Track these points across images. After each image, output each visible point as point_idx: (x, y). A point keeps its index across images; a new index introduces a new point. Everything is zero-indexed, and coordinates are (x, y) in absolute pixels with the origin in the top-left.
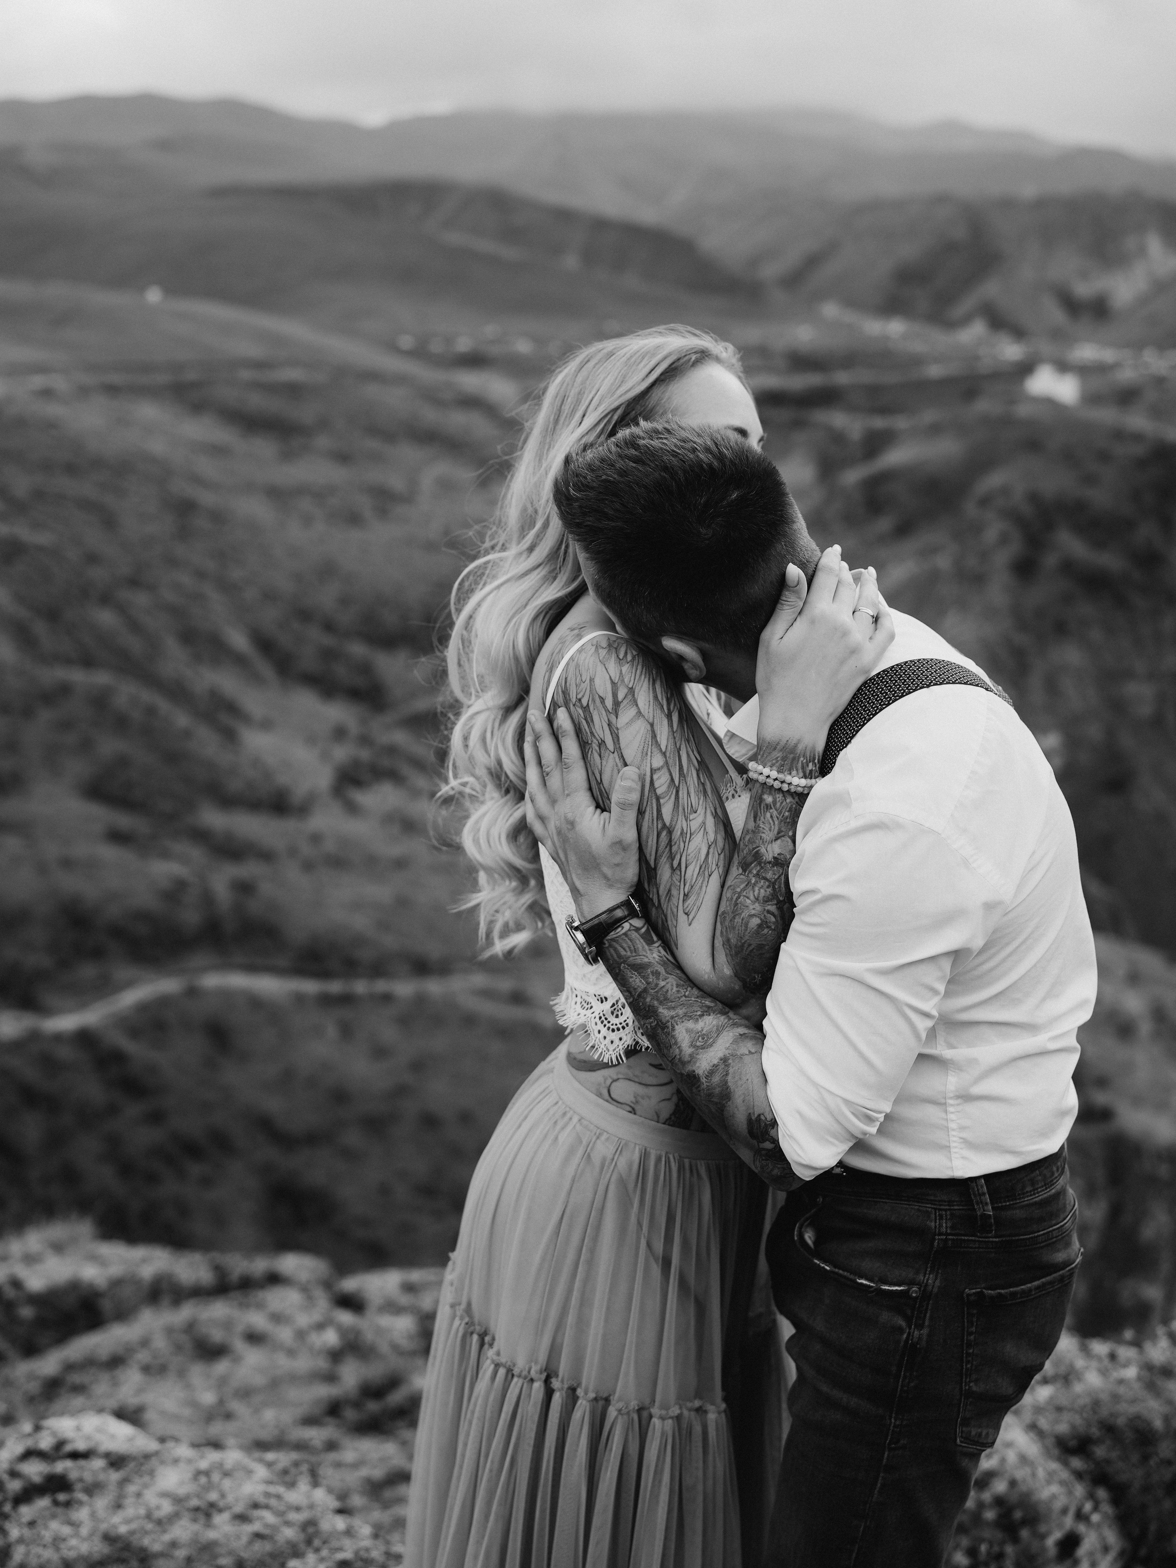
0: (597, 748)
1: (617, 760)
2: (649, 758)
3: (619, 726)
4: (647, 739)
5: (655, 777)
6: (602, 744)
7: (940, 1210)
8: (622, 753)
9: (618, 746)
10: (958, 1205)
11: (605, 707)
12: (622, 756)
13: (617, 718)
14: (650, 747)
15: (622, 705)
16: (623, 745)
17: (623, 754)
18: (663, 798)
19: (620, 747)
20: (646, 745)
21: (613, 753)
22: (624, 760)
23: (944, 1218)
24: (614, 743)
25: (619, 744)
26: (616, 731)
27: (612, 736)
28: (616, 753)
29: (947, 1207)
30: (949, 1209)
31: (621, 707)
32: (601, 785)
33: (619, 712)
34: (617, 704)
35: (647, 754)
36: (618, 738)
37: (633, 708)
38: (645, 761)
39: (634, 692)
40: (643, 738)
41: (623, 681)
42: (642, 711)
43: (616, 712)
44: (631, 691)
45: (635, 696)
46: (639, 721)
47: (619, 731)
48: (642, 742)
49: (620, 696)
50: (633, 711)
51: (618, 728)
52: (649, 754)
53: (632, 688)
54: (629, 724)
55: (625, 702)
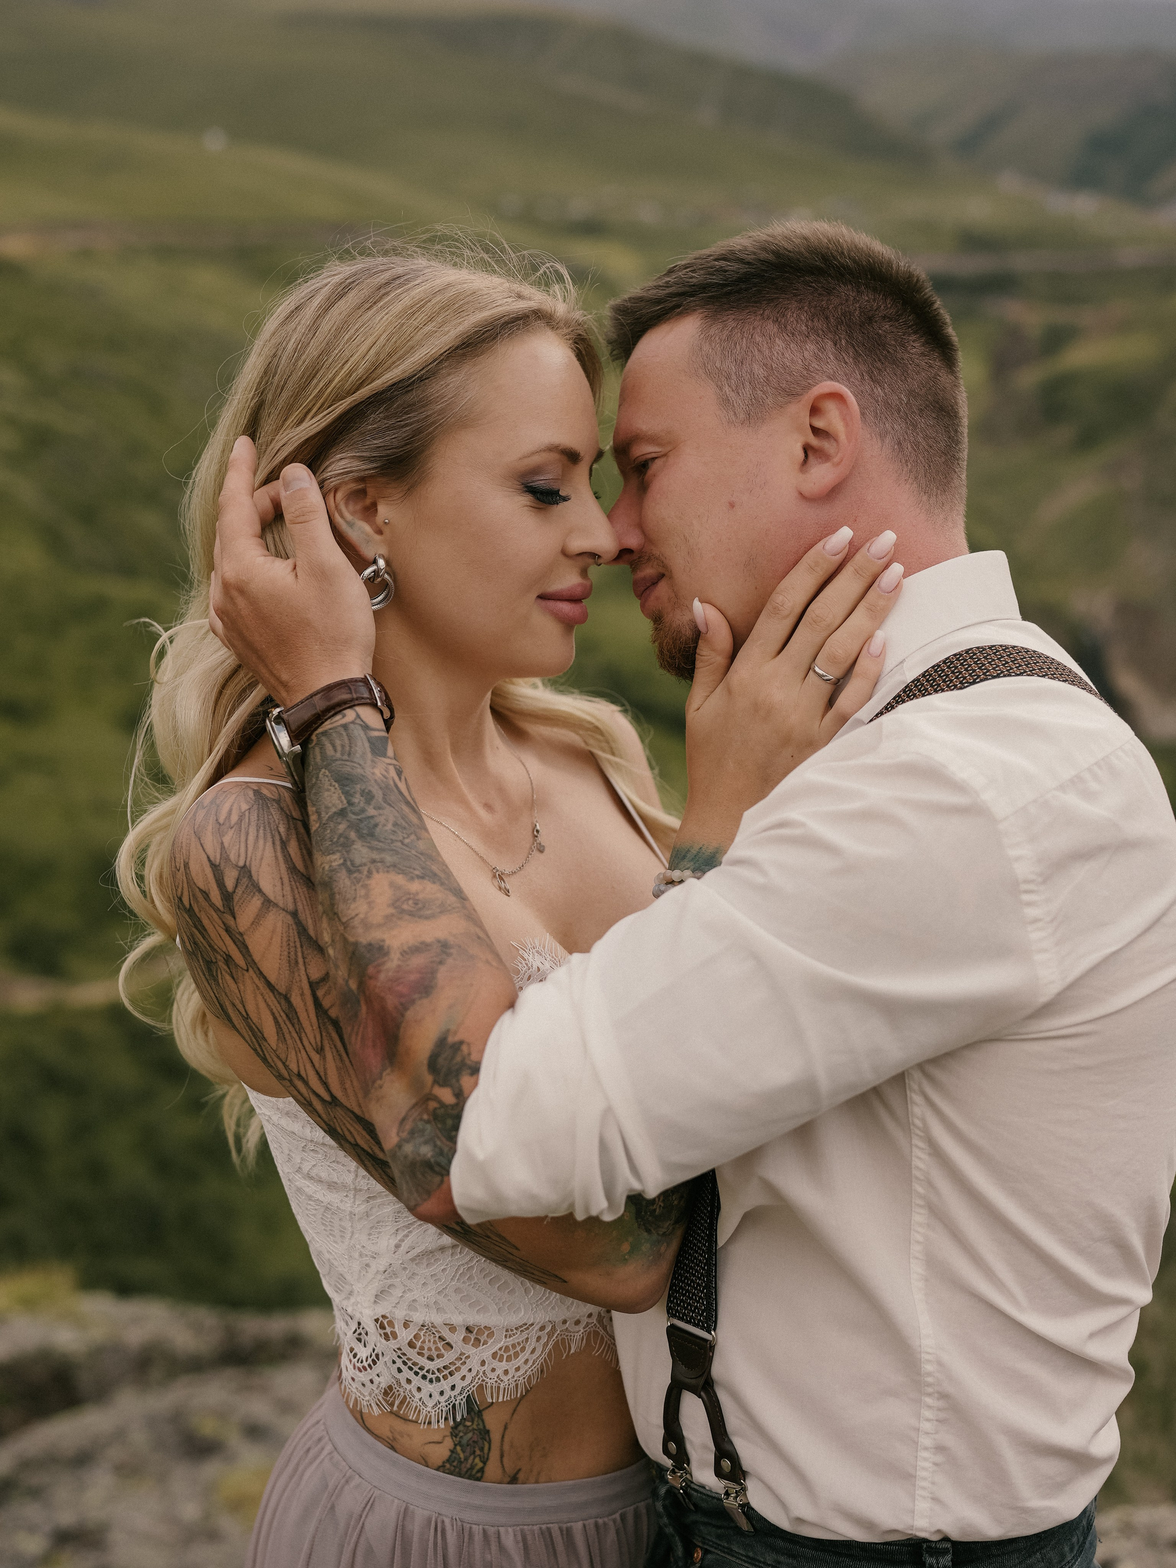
0: (225, 967)
1: (257, 981)
2: (302, 967)
3: (242, 930)
4: (292, 939)
5: (320, 993)
6: (228, 959)
8: (258, 968)
9: (249, 958)
11: (212, 905)
12: (261, 973)
13: (235, 918)
14: (299, 950)
15: (236, 898)
16: (257, 957)
17: (262, 970)
20: (292, 949)
21: (247, 970)
22: (265, 978)
24: (243, 956)
25: (250, 954)
26: (241, 938)
27: (237, 946)
28: (250, 969)
31: (239, 899)
33: (236, 909)
34: (227, 897)
35: (297, 962)
36: (246, 947)
37: (255, 899)
38: (296, 974)
39: (250, 872)
40: (285, 939)
41: (228, 859)
42: (272, 898)
43: (230, 909)
44: (245, 871)
45: (255, 878)
46: (270, 914)
47: (245, 937)
48: (285, 944)
49: (230, 884)
50: (256, 902)
51: (241, 934)
52: (300, 960)
53: (245, 866)
54: (257, 921)
55: (239, 891)
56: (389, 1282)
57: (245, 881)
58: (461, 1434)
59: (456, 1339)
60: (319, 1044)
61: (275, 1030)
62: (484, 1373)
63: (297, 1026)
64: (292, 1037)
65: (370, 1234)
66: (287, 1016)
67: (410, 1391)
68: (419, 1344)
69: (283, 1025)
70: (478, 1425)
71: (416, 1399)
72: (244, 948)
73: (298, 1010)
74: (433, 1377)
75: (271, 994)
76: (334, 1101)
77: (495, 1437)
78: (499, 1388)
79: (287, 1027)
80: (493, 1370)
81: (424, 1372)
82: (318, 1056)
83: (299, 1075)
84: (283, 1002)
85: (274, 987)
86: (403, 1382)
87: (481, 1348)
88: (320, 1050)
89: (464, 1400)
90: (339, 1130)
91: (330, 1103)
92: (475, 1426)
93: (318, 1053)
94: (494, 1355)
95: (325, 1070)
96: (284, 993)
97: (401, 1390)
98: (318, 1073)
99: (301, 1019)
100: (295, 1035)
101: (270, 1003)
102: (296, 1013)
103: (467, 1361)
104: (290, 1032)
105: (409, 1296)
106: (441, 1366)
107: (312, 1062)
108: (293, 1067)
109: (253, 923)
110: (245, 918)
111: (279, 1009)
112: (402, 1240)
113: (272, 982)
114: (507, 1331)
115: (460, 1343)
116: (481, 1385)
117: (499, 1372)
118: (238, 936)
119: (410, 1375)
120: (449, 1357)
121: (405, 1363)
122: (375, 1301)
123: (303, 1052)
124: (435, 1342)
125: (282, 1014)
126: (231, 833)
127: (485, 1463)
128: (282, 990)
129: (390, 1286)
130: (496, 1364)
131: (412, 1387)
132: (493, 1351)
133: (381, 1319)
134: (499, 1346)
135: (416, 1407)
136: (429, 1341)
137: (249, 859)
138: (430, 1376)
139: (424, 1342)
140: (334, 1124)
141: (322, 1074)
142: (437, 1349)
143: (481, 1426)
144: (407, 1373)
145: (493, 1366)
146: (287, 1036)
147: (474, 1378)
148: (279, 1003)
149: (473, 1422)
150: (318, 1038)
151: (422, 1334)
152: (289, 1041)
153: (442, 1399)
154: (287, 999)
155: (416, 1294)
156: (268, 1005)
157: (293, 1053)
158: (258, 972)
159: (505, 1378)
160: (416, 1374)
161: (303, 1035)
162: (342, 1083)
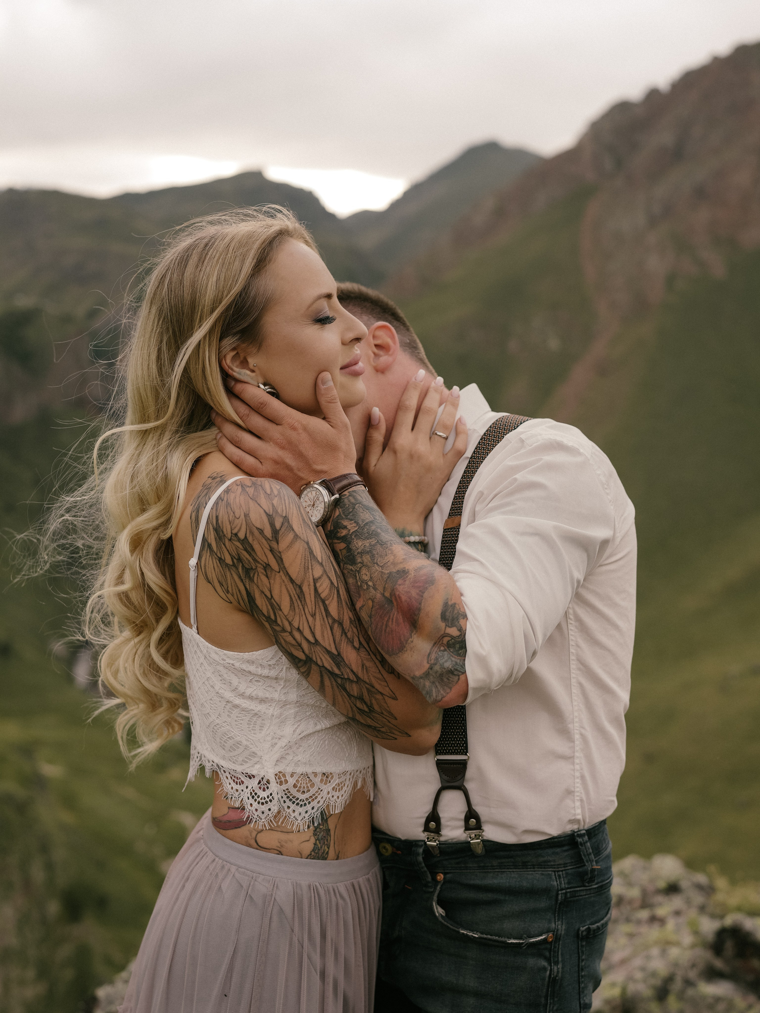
0: (264, 572)
1: (284, 577)
2: (310, 570)
3: (281, 550)
4: (306, 556)
5: (318, 585)
6: (266, 567)
7: (558, 871)
8: (287, 571)
9: (282, 566)
10: (569, 866)
11: (264, 536)
12: (288, 573)
13: (278, 544)
14: (310, 561)
15: (281, 533)
16: (287, 564)
17: (289, 572)
18: (327, 600)
19: (284, 567)
20: (306, 561)
21: (279, 572)
22: (290, 576)
23: (562, 877)
24: (278, 564)
25: (283, 564)
26: (279, 554)
27: (276, 559)
28: (281, 572)
29: (563, 869)
30: (565, 870)
31: (281, 534)
32: (272, 600)
33: (279, 539)
34: (275, 532)
35: (308, 568)
36: (282, 560)
37: (291, 533)
38: (308, 574)
39: (288, 519)
40: (303, 556)
41: (277, 512)
42: (298, 534)
43: (276, 539)
44: (286, 519)
45: (290, 523)
46: (297, 542)
47: (282, 554)
48: (303, 558)
49: (278, 525)
50: (291, 536)
51: (280, 552)
52: (310, 567)
53: (286, 516)
54: (290, 546)
55: (283, 529)
56: (286, 752)
57: (286, 524)
58: (318, 833)
59: (317, 780)
60: (314, 612)
61: (289, 605)
62: (329, 798)
63: (303, 602)
64: (299, 608)
65: (280, 726)
66: (298, 597)
67: (289, 813)
68: (299, 785)
69: (295, 602)
70: (326, 827)
71: (292, 817)
72: (280, 560)
73: (305, 593)
74: (303, 803)
75: (291, 585)
76: (317, 642)
77: (332, 833)
78: (335, 806)
79: (297, 603)
80: (333, 796)
81: (298, 801)
82: (312, 618)
83: (298, 629)
84: (298, 589)
85: (294, 581)
86: (286, 808)
87: (328, 784)
88: (313, 615)
89: (319, 814)
90: (314, 659)
91: (314, 644)
92: (324, 828)
93: (312, 616)
94: (333, 789)
95: (315, 625)
96: (299, 584)
97: (284, 813)
98: (310, 628)
99: (306, 598)
100: (301, 607)
101: (290, 590)
102: (304, 595)
103: (321, 793)
104: (298, 605)
105: (296, 759)
106: (308, 797)
107: (308, 622)
108: (296, 624)
109: (288, 547)
110: (283, 545)
111: (294, 592)
112: (296, 728)
113: (294, 578)
114: (339, 775)
115: (319, 783)
116: (328, 804)
117: (335, 797)
118: (278, 553)
119: (290, 804)
120: (313, 791)
121: (288, 797)
122: (276, 765)
123: (304, 616)
124: (306, 783)
125: (296, 596)
126: (276, 499)
127: (328, 848)
128: (298, 582)
129: (288, 754)
130: (334, 793)
131: (290, 810)
132: (332, 787)
133: (278, 774)
134: (335, 783)
135: (292, 821)
136: (304, 783)
137: (287, 513)
138: (301, 803)
139: (301, 784)
140: (312, 655)
141: (312, 628)
142: (308, 787)
143: (327, 828)
144: (289, 803)
145: (333, 794)
146: (296, 608)
147: (324, 801)
148: (295, 590)
149: (323, 826)
150: (314, 609)
151: (300, 779)
152: (297, 611)
153: (307, 815)
154: (300, 587)
155: (300, 758)
156: (288, 591)
157: (298, 616)
158: (286, 573)
159: (338, 801)
160: (294, 803)
161: (306, 607)
162: (323, 633)
